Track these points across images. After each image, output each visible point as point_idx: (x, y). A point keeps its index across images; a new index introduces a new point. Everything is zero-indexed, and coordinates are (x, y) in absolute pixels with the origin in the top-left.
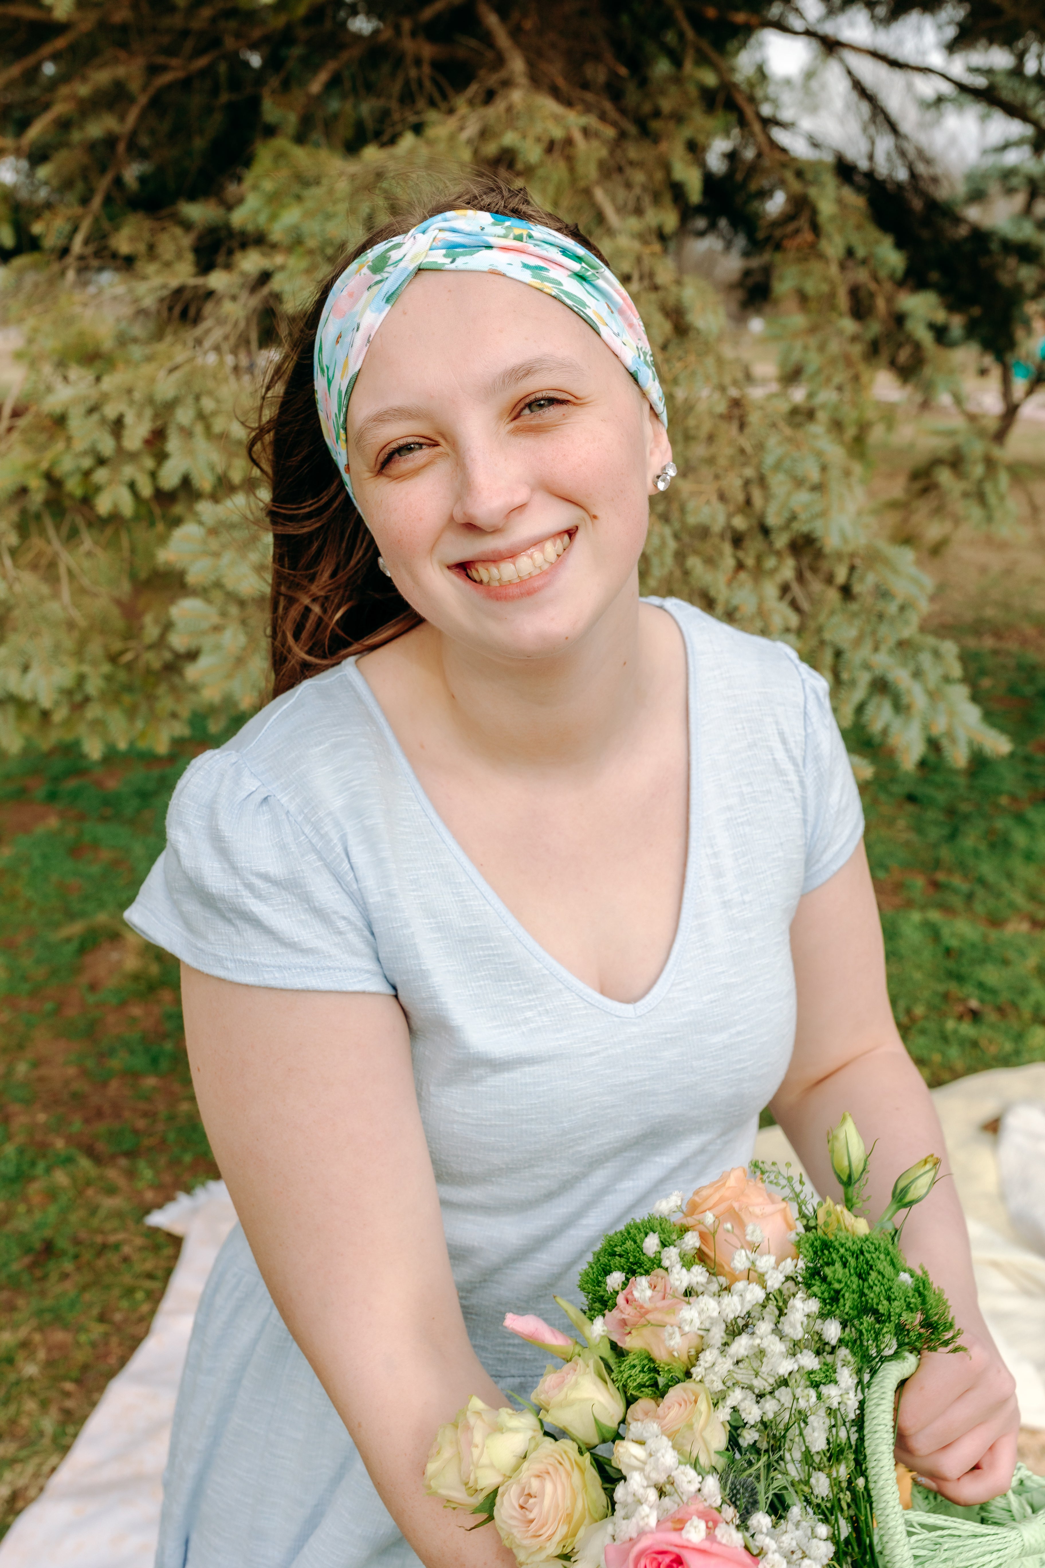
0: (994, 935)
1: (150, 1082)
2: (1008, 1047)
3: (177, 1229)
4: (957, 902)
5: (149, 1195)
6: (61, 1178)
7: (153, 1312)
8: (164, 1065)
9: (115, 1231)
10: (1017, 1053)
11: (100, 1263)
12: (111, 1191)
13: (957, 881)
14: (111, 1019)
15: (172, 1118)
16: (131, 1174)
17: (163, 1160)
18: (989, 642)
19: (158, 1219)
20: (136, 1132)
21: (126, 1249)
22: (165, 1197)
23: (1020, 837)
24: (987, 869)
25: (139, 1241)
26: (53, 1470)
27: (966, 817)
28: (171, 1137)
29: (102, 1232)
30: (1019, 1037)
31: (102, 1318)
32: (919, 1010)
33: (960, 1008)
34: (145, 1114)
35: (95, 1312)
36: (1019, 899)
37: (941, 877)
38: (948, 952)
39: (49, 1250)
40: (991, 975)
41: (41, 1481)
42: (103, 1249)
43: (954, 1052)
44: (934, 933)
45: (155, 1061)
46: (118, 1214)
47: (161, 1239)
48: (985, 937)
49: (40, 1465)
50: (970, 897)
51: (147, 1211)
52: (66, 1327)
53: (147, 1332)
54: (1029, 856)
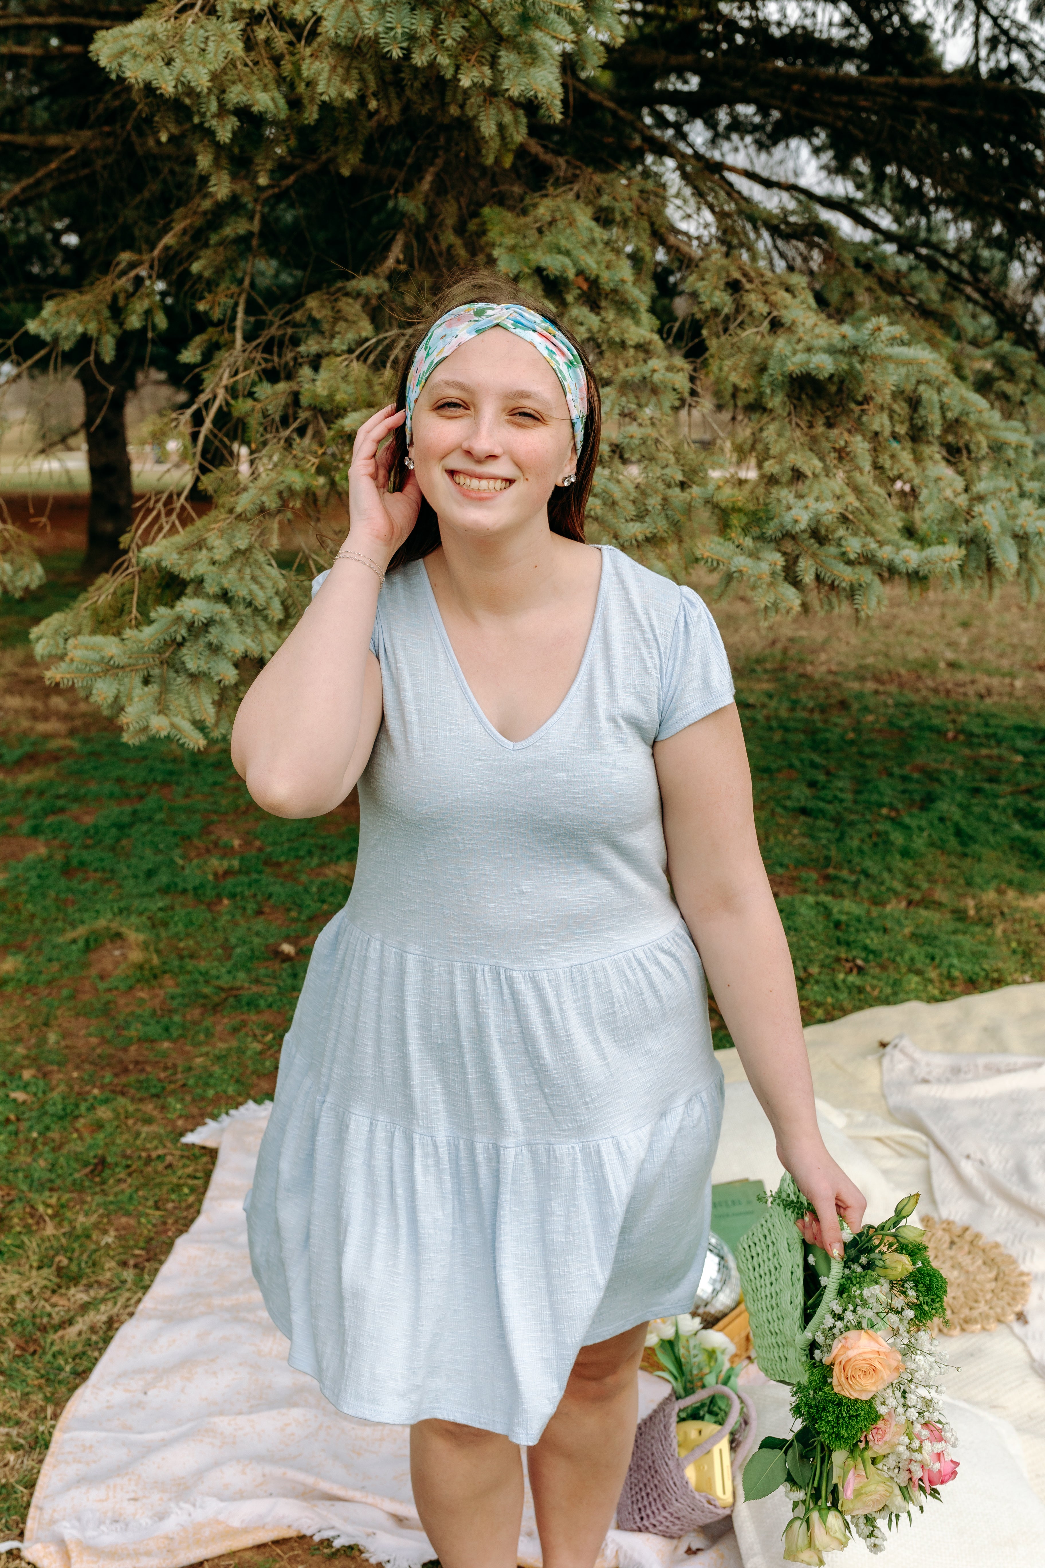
0: (875, 911)
1: (166, 1045)
2: (889, 990)
3: (210, 1144)
4: (844, 888)
5: (180, 1123)
6: (104, 1113)
7: (200, 1201)
8: (175, 1032)
9: (156, 1148)
10: (895, 994)
11: (149, 1170)
12: (148, 1121)
13: (844, 874)
14: (122, 1001)
15: (190, 1069)
16: (163, 1108)
17: (188, 1098)
18: (870, 686)
19: (189, 1138)
20: (160, 1080)
21: (169, 1158)
22: (195, 1121)
23: (898, 838)
24: (871, 865)
25: (178, 1153)
26: (139, 1301)
27: (852, 824)
28: (191, 1082)
29: (144, 1150)
30: (896, 984)
31: (157, 1207)
32: (814, 970)
33: (849, 965)
34: (166, 1068)
35: (150, 1203)
36: (898, 886)
37: (831, 871)
38: (837, 925)
39: (102, 1162)
40: (874, 940)
41: (130, 1309)
42: (149, 1160)
43: (843, 996)
44: (827, 912)
45: (167, 1029)
46: (157, 1137)
47: (197, 1152)
48: (868, 912)
49: (128, 1300)
50: (856, 885)
51: (182, 1134)
52: (128, 1214)
53: (198, 1212)
54: (906, 853)
